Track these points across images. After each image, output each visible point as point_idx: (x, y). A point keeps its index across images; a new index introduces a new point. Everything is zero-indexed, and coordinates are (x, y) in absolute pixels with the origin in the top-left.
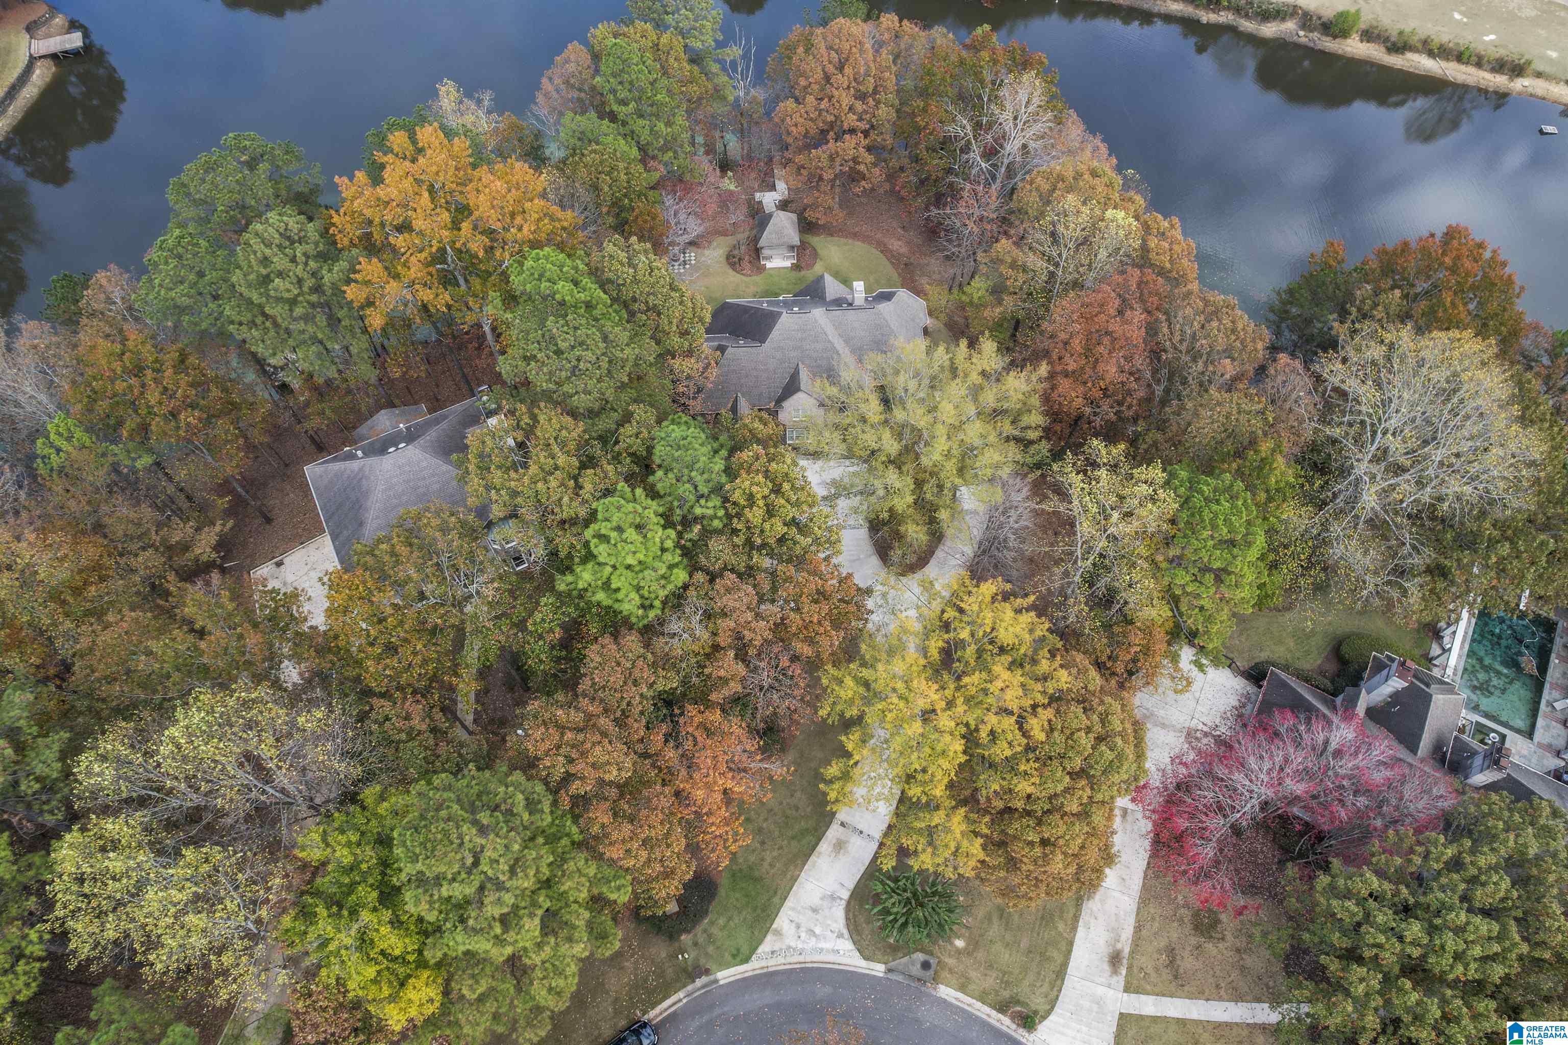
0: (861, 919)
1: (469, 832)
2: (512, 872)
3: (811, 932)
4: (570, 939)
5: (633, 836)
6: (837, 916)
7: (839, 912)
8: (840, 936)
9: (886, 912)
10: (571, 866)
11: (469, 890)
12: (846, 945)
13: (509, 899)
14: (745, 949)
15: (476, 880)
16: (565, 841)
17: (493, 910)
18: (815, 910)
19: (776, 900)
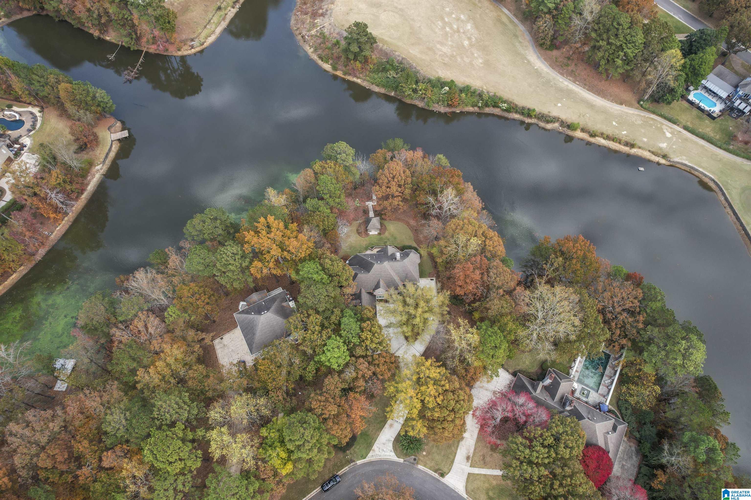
0: (397, 447)
1: (302, 430)
2: (311, 438)
3: (383, 450)
4: (323, 454)
5: (338, 428)
6: (390, 446)
7: (391, 445)
8: (391, 451)
9: (403, 445)
10: (323, 436)
11: (301, 443)
12: (393, 454)
13: (311, 445)
14: (364, 455)
15: (303, 440)
16: (321, 430)
17: (307, 448)
18: (384, 444)
19: (373, 441)
